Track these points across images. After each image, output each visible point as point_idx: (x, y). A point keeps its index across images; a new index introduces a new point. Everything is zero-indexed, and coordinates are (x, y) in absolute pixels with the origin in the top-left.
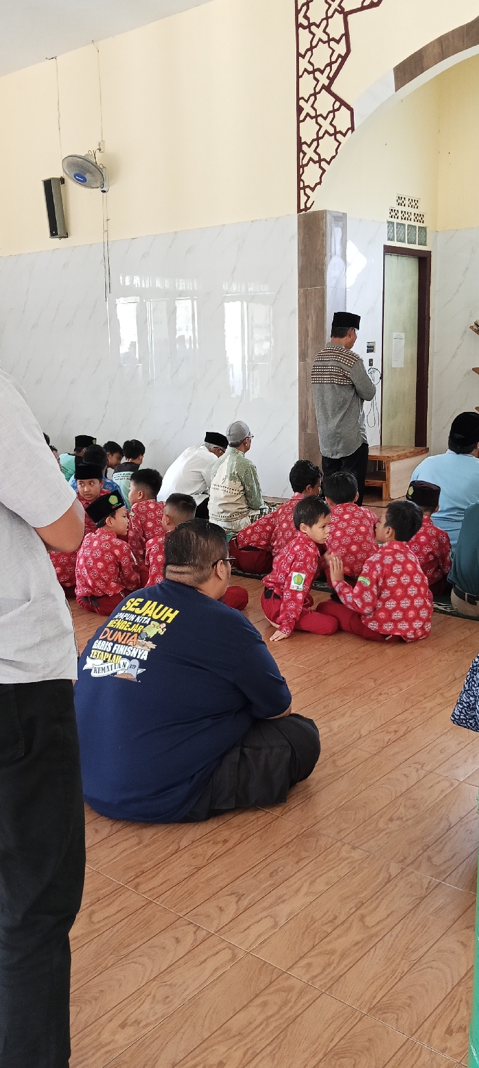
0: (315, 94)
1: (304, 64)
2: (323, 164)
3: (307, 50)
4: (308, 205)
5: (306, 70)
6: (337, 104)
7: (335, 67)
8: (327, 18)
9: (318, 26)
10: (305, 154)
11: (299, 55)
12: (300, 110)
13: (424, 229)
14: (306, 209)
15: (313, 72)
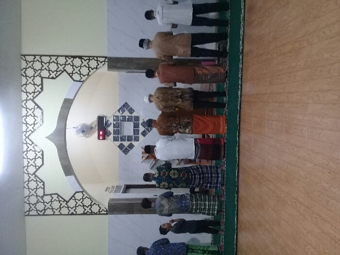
0: (68, 207)
2: (92, 204)
3: (53, 211)
4: (105, 210)
5: (59, 211)
6: (73, 198)
7: (61, 199)
8: (44, 202)
9: (46, 206)
10: (88, 212)
11: (53, 214)
12: (72, 214)
13: (117, 186)
14: (107, 211)
15: (60, 208)
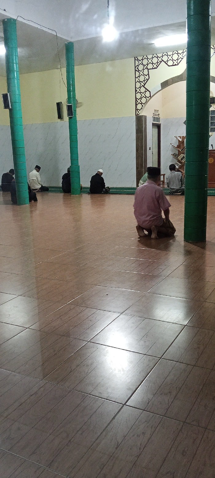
0: (140, 87)
2: (142, 104)
3: (138, 76)
5: (138, 81)
6: (146, 90)
7: (146, 81)
9: (141, 71)
10: (138, 101)
12: (136, 91)
13: (159, 118)
14: (138, 115)
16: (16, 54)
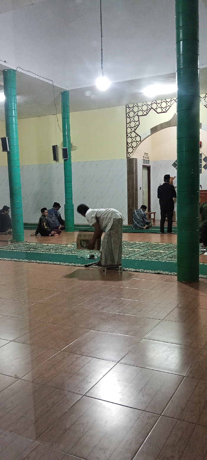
0: (131, 132)
1: (128, 126)
2: (133, 148)
3: (129, 123)
4: (129, 157)
5: (129, 127)
6: (137, 135)
7: (136, 127)
8: (134, 116)
9: (132, 118)
10: (129, 145)
11: (127, 123)
12: (127, 135)
13: (149, 160)
15: (131, 127)
16: (14, 101)
